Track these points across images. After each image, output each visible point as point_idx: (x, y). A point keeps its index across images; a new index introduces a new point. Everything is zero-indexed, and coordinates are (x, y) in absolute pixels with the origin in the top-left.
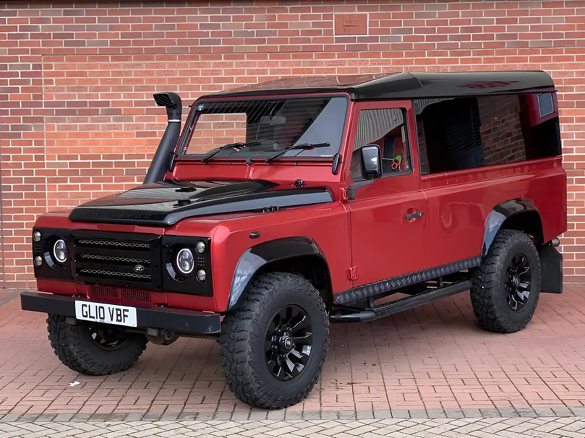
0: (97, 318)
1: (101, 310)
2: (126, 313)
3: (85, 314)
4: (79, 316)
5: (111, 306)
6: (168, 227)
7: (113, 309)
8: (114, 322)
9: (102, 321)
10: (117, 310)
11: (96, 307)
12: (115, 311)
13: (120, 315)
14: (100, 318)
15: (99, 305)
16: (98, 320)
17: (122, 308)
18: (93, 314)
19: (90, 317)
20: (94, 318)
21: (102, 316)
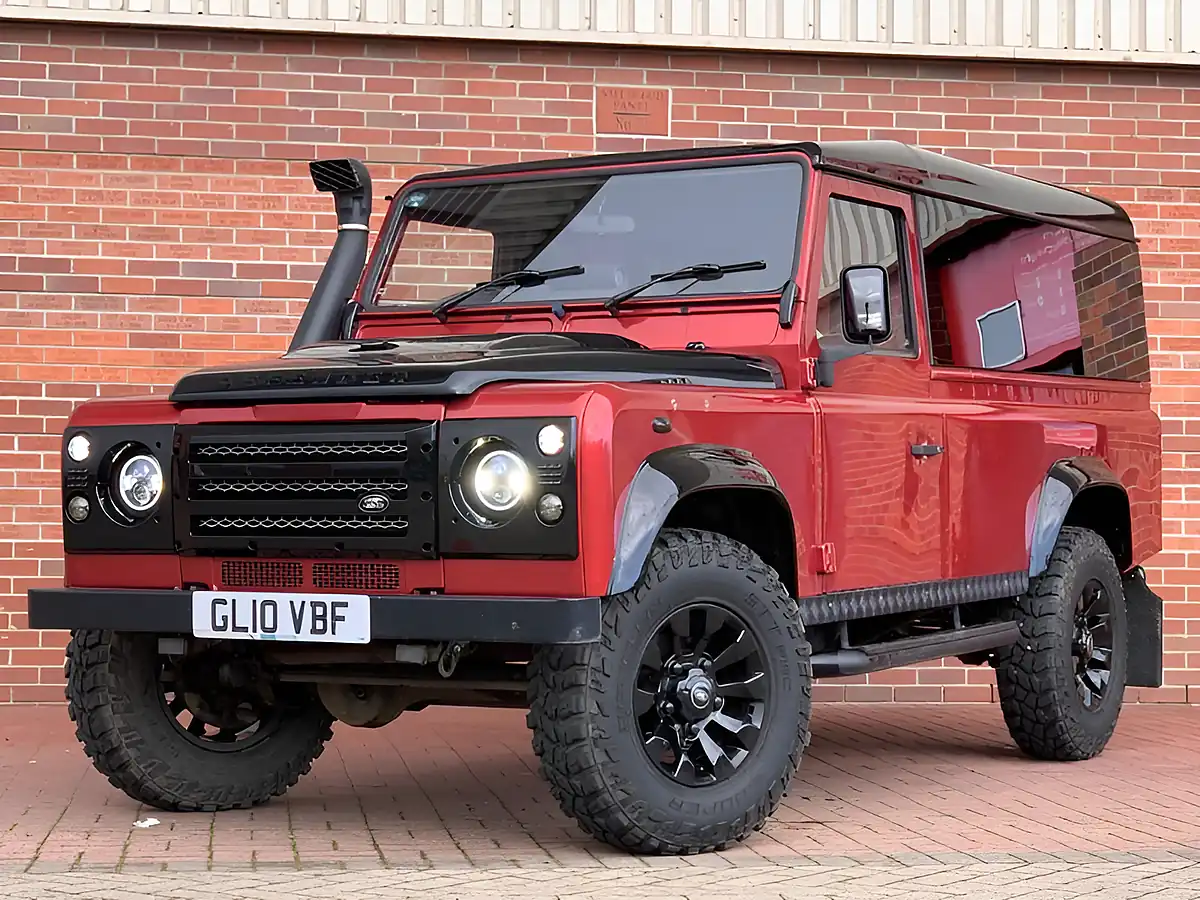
0: (255, 631)
1: (269, 609)
2: (339, 611)
3: (220, 623)
4: (202, 628)
5: (298, 598)
6: (451, 400)
7: (303, 603)
8: (306, 636)
9: (268, 637)
10: (314, 605)
11: (254, 601)
12: (308, 609)
13: (323, 618)
14: (264, 628)
15: (261, 597)
16: (259, 636)
17: (328, 599)
18: (244, 618)
19: (235, 629)
20: (245, 629)
21: (269, 624)
